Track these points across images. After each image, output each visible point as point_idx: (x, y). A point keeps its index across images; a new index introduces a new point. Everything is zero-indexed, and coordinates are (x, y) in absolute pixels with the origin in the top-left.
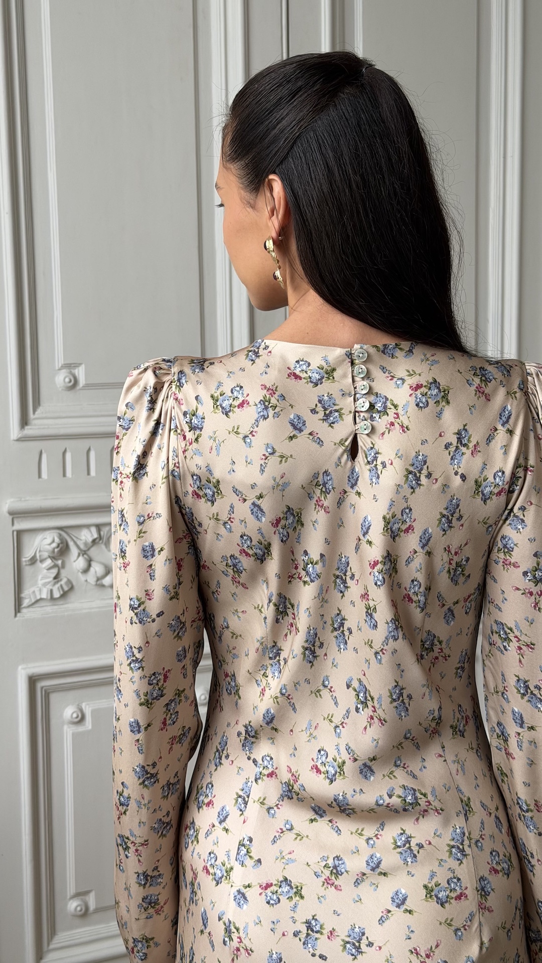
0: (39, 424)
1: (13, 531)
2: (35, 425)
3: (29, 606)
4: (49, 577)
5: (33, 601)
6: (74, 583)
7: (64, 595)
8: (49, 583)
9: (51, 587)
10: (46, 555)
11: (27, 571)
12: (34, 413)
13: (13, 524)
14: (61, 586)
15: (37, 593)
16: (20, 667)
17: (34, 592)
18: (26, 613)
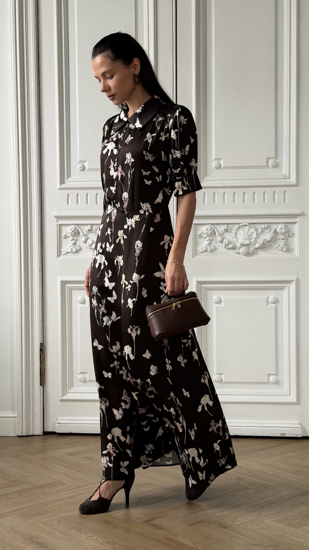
0: (69, 183)
1: (57, 224)
2: (67, 184)
3: (64, 255)
4: (71, 244)
5: (65, 253)
6: (82, 248)
7: (77, 251)
8: (71, 246)
9: (72, 248)
10: (70, 235)
11: (64, 241)
12: (67, 179)
13: (57, 222)
14: (76, 247)
15: (67, 250)
16: (58, 277)
17: (66, 249)
18: (62, 257)
